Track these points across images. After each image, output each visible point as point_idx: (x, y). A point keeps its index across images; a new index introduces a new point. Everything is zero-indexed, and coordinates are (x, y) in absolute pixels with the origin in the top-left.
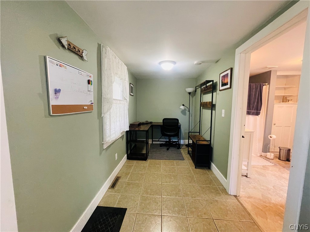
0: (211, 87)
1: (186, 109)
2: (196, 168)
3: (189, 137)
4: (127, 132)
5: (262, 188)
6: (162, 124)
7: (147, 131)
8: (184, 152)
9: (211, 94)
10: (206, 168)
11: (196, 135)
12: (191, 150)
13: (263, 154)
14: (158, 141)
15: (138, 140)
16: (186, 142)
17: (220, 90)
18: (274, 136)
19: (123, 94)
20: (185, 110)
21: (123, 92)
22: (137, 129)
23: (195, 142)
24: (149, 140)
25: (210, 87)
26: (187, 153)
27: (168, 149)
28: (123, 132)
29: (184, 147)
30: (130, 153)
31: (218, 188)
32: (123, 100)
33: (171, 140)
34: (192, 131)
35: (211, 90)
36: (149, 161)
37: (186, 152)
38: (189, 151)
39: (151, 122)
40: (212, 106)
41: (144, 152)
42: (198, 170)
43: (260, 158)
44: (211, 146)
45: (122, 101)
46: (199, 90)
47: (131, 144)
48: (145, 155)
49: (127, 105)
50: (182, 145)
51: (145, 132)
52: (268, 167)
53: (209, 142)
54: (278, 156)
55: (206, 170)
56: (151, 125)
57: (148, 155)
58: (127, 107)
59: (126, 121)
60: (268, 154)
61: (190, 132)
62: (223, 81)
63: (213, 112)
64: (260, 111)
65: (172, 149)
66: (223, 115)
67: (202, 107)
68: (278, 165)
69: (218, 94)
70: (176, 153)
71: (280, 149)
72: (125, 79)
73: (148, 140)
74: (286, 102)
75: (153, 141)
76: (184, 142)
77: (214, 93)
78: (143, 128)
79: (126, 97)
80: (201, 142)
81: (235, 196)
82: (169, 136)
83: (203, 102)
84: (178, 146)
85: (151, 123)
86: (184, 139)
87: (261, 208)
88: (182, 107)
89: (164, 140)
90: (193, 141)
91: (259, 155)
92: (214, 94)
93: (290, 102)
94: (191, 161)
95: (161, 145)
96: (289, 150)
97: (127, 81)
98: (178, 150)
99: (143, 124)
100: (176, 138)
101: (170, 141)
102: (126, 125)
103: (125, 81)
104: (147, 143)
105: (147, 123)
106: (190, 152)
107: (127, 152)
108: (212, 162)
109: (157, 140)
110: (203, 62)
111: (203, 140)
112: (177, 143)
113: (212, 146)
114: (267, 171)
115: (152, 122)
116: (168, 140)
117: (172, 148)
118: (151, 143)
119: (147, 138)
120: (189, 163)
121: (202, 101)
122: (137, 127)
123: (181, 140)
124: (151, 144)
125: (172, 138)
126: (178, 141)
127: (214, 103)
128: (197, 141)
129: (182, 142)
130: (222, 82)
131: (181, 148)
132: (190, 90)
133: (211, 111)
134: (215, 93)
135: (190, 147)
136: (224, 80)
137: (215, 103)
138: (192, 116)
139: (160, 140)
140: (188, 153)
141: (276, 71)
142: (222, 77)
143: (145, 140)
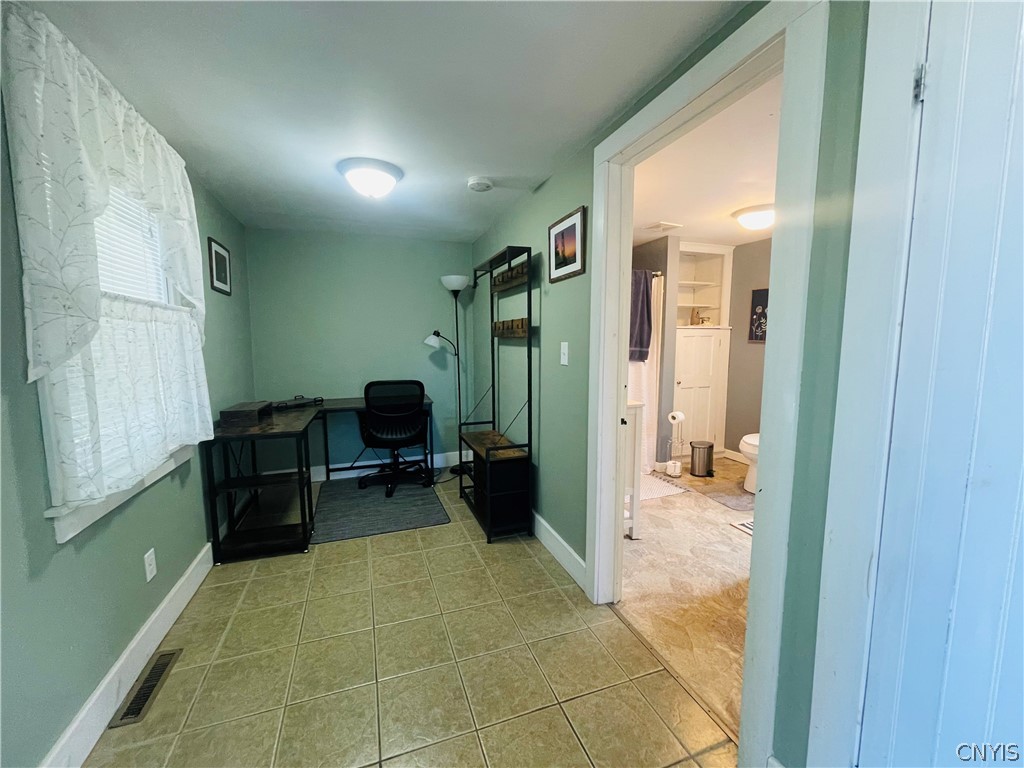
0: (525, 270)
1: (448, 348)
2: (489, 542)
3: (461, 439)
4: (205, 447)
5: (668, 562)
6: (362, 405)
7: (302, 436)
8: (447, 494)
9: (526, 293)
10: (520, 536)
11: (482, 434)
12: (472, 484)
13: (659, 466)
14: (352, 468)
15: (265, 473)
16: (453, 458)
17: (553, 281)
18: (680, 415)
19: (171, 281)
20: (443, 349)
21: (168, 268)
22: (255, 430)
23: (483, 454)
24: (312, 469)
25: (520, 271)
26: (459, 495)
27: (389, 494)
28: (184, 448)
29: (448, 476)
30: (225, 537)
31: (561, 592)
32: (172, 304)
33: (401, 460)
34: (471, 420)
35: (526, 279)
36: (316, 551)
37: (456, 493)
38: (462, 489)
39: (315, 400)
40: (527, 333)
41: (295, 518)
42: (496, 547)
43: (653, 479)
44: (533, 461)
45: (165, 308)
46: (485, 282)
47: (229, 496)
48: (300, 530)
49: (196, 329)
50: (441, 471)
51: (293, 441)
52: (672, 499)
53: (526, 449)
54: (690, 466)
55: (522, 542)
56: (319, 412)
57: (310, 527)
58: (198, 336)
59: (195, 401)
60: (670, 463)
61: (465, 424)
62: (560, 250)
63: (535, 351)
64: (648, 346)
65: (403, 492)
66: (564, 361)
67: (496, 339)
68: (691, 489)
69: (545, 292)
70: (420, 503)
71: (693, 448)
72: (178, 210)
73: (308, 469)
74: (698, 324)
75: (329, 471)
76: (447, 460)
77: (533, 291)
78: (280, 425)
79: (190, 294)
80: (503, 454)
81: (611, 605)
82: (394, 446)
83: (501, 320)
84: (426, 477)
85: (318, 402)
86: (444, 450)
87: (674, 620)
88: (433, 341)
89: (371, 463)
90: (476, 454)
91: (649, 470)
92: (535, 293)
93: (707, 324)
94: (473, 522)
95: (363, 483)
96: (711, 447)
97: (191, 224)
98: (427, 490)
99: (283, 408)
100: (418, 448)
101: (396, 463)
102: (196, 416)
103: (176, 218)
104: (305, 482)
105: (300, 405)
106: (467, 491)
107: (213, 534)
108: (537, 512)
109: (348, 465)
110: (496, 183)
111: (507, 444)
112: (421, 466)
113: (535, 461)
114: (671, 511)
115: (322, 400)
116: (388, 461)
117: (406, 487)
118: (324, 478)
119: (305, 462)
120: (469, 530)
121: (495, 320)
122: (257, 422)
123: (435, 456)
124: (323, 485)
125: (402, 451)
126: (425, 461)
127: (535, 323)
128: (491, 452)
129: (439, 461)
130: (557, 254)
131: (434, 484)
132: (457, 281)
133: (526, 349)
134: (538, 290)
135: (465, 473)
136: (563, 246)
137: (538, 325)
138: (465, 371)
139: (356, 464)
140: (461, 497)
141: (678, 239)
142: (556, 236)
143: (296, 470)
